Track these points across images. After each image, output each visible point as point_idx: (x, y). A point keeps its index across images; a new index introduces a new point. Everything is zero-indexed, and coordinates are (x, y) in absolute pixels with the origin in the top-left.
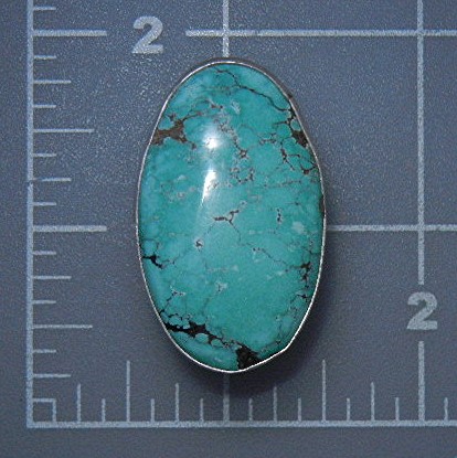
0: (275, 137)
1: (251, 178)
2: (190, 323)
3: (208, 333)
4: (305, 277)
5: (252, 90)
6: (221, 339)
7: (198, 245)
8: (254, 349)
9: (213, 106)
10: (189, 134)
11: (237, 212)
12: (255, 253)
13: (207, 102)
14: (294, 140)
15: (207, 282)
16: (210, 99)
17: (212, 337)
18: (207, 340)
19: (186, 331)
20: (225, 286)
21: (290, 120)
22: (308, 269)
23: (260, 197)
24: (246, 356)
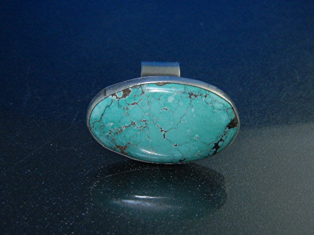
0: (125, 107)
1: (145, 121)
2: (213, 148)
3: (219, 142)
4: (196, 96)
5: (102, 115)
6: (222, 136)
7: (176, 145)
8: (229, 122)
9: (110, 134)
10: (123, 144)
11: (161, 128)
12: (182, 122)
13: (108, 136)
14: (127, 97)
15: (194, 143)
16: (107, 134)
17: (221, 140)
18: (222, 142)
19: (216, 150)
20: (197, 135)
21: (117, 98)
22: (192, 94)
23: (155, 118)
24: (231, 125)
